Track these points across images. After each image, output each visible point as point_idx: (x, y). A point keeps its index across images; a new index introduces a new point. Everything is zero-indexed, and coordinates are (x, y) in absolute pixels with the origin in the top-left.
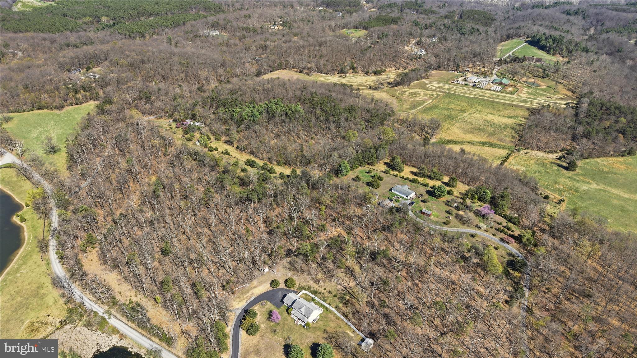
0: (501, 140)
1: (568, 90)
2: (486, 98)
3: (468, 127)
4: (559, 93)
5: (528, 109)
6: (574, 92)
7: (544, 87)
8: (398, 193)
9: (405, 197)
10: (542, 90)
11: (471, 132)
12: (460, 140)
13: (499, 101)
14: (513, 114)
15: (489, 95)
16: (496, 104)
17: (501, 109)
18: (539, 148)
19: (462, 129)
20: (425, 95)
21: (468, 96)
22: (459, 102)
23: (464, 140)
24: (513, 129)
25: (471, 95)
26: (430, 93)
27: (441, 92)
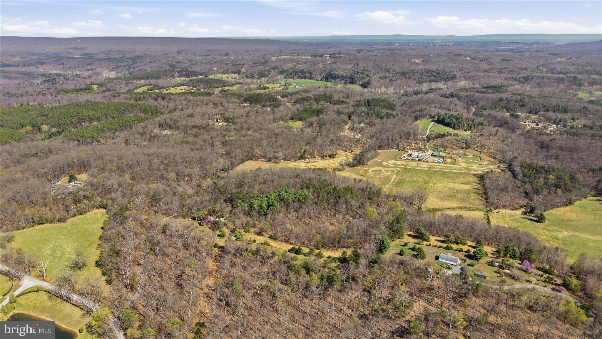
0: (473, 204)
1: (489, 157)
2: (437, 169)
3: (441, 195)
4: (484, 160)
5: (474, 175)
6: (495, 158)
7: (471, 156)
8: (445, 261)
9: (453, 263)
10: (471, 158)
11: (446, 200)
12: (441, 207)
13: (449, 170)
14: (466, 181)
15: (437, 167)
16: (448, 174)
17: (454, 178)
18: (504, 207)
19: (437, 197)
20: (387, 171)
21: (422, 169)
22: (418, 175)
23: (445, 207)
24: (476, 193)
25: (423, 168)
26: (390, 169)
27: (398, 168)
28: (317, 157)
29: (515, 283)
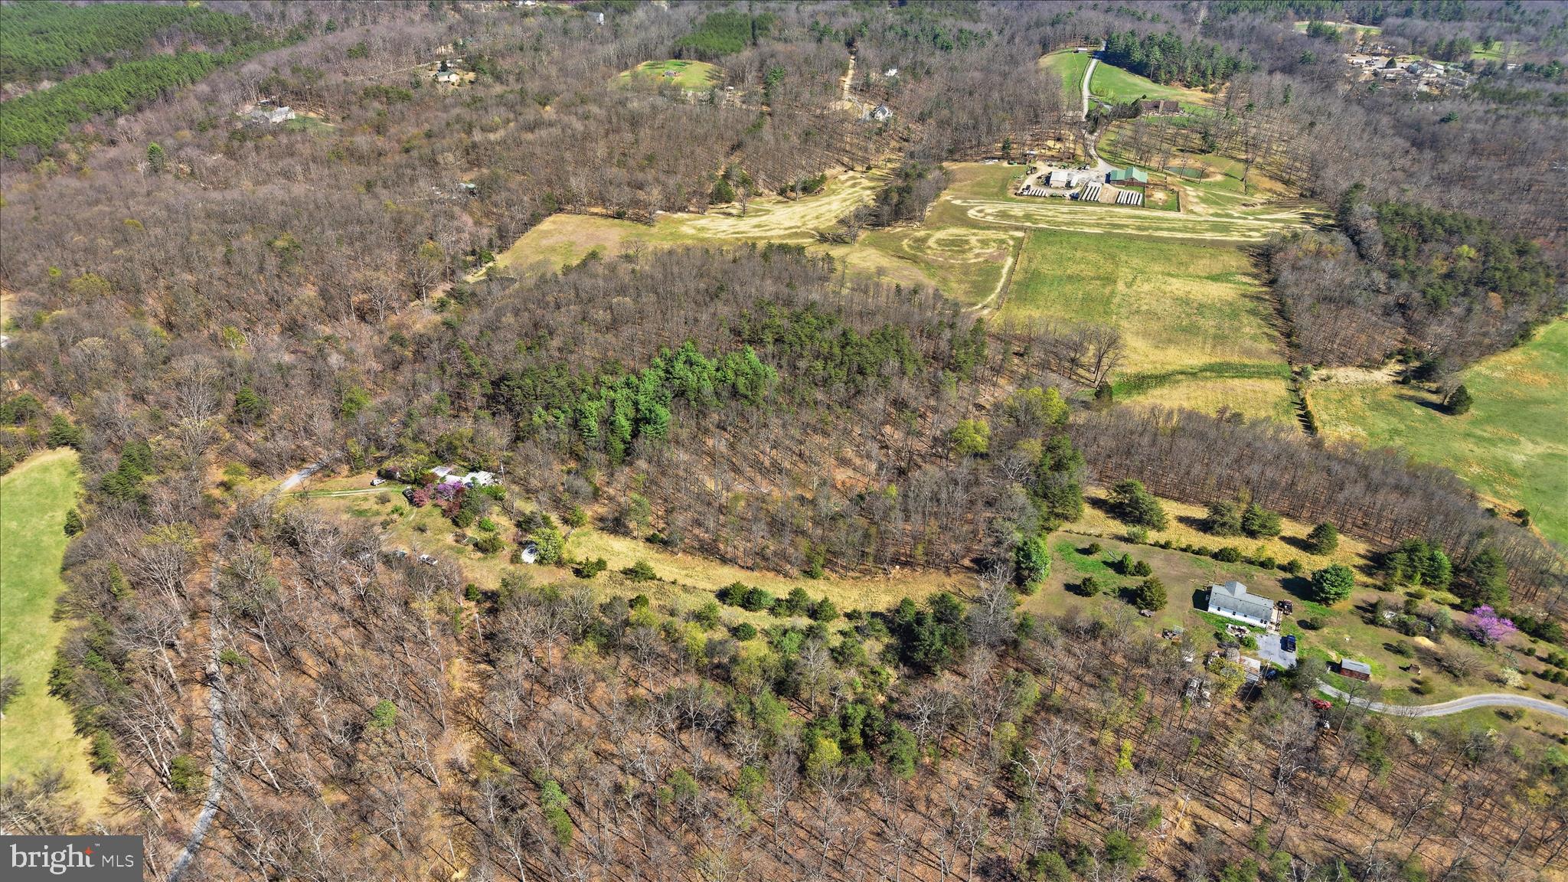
0: (1248, 352)
1: (1271, 177)
2: (1130, 231)
3: (1155, 326)
4: (1256, 188)
5: (1241, 248)
6: (1287, 183)
7: (1219, 178)
8: (1228, 614)
9: (1256, 622)
10: (1216, 184)
11: (1170, 341)
12: (1160, 370)
13: (1165, 234)
14: (1217, 268)
15: (1130, 222)
16: (1165, 247)
17: (1184, 258)
18: (1344, 361)
19: (1146, 334)
20: (984, 243)
21: (1086, 230)
22: (1079, 254)
23: (1170, 368)
24: (1253, 312)
25: (1090, 225)
26: (991, 234)
27: (1017, 229)
28: (766, 191)
29: (1456, 689)
